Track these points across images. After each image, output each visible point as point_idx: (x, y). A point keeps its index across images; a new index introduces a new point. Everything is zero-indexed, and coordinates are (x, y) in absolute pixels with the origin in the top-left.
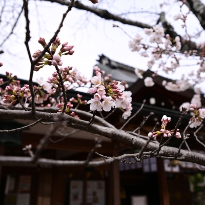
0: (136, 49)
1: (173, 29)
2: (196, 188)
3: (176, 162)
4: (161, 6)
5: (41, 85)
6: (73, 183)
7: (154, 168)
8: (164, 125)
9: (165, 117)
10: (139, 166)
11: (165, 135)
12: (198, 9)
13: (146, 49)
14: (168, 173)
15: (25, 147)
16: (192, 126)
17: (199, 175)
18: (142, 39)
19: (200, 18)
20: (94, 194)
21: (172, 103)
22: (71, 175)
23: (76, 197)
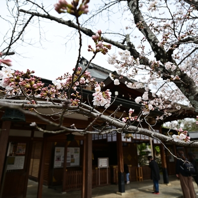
0: (112, 63)
1: (134, 47)
2: (141, 152)
3: (130, 135)
4: (127, 28)
5: (55, 85)
6: (57, 149)
7: (115, 139)
8: (130, 114)
9: (131, 110)
10: (105, 138)
11: (131, 120)
12: (151, 38)
13: (118, 63)
14: (124, 142)
15: (31, 123)
16: (144, 114)
17: (144, 144)
18: (116, 57)
19: (152, 44)
20: (72, 156)
21: (130, 96)
22: (56, 143)
23: (59, 159)
